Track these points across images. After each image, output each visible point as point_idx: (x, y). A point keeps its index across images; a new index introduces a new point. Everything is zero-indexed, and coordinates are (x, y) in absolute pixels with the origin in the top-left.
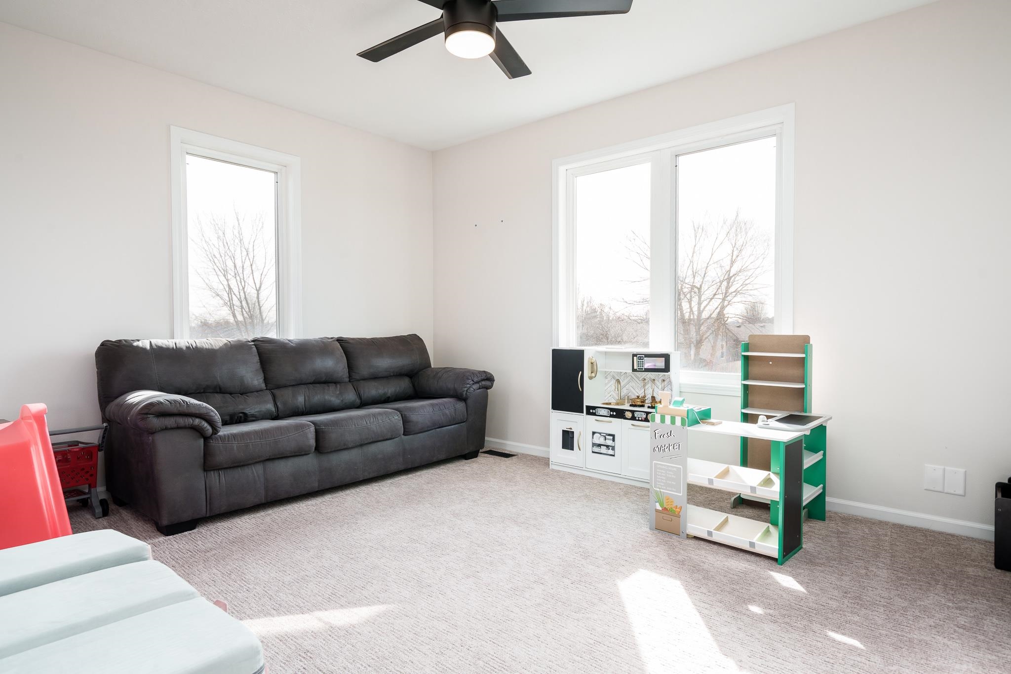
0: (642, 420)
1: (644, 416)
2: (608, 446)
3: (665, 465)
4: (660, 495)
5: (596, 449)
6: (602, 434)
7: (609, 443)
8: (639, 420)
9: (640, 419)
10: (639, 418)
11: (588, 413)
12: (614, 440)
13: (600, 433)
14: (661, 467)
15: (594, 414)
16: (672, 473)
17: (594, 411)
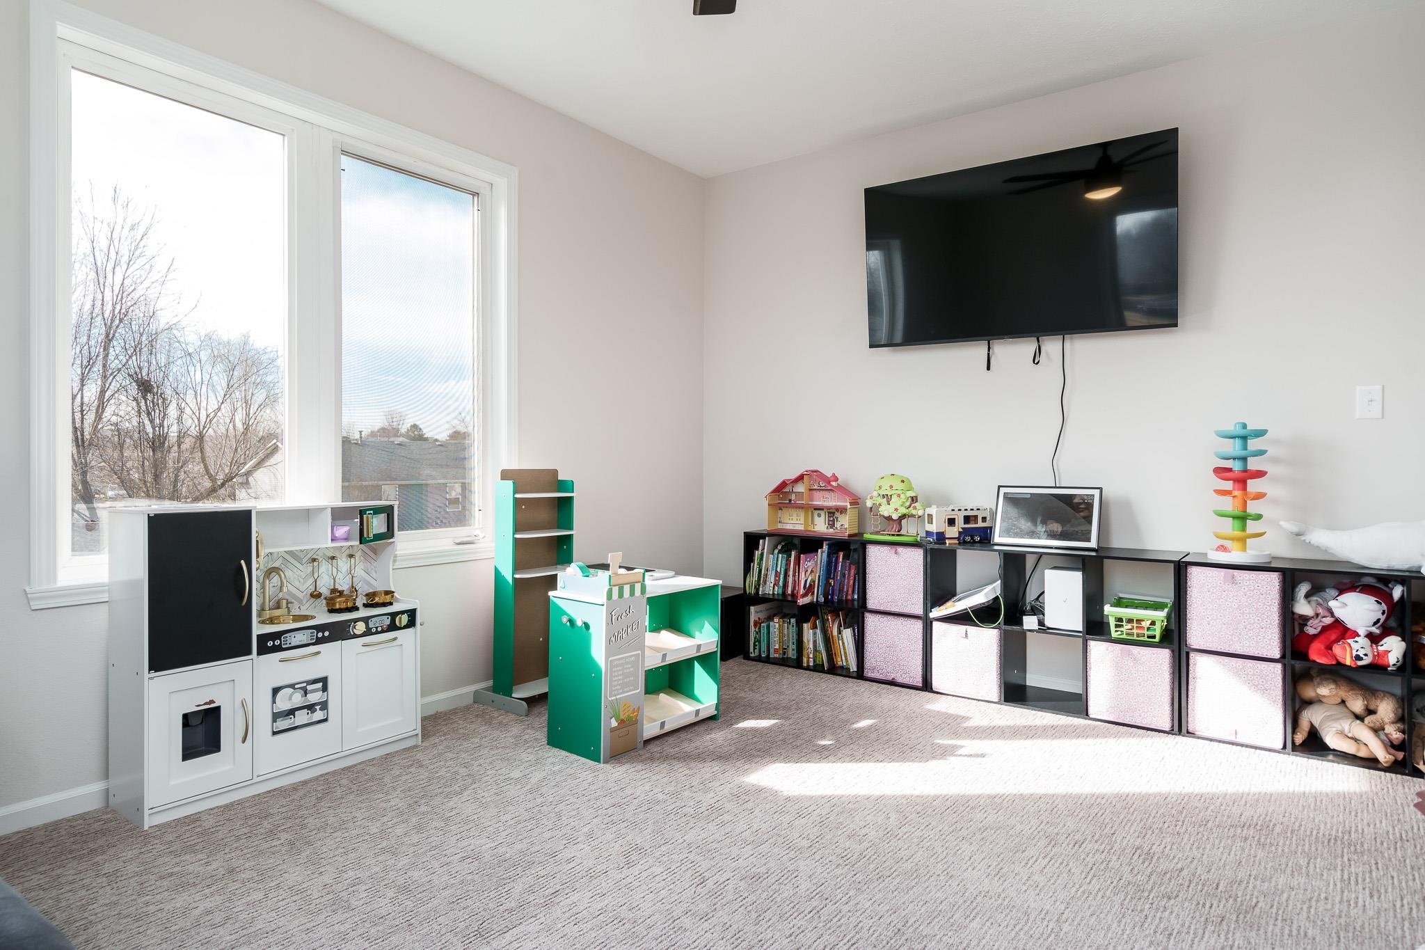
0: (383, 631)
1: (387, 621)
2: (311, 708)
3: (622, 658)
4: (616, 705)
5: (283, 724)
6: (296, 686)
7: (314, 698)
8: (377, 633)
9: (379, 629)
10: (377, 628)
11: (263, 650)
12: (325, 689)
13: (292, 686)
14: (618, 662)
15: (278, 649)
16: (630, 666)
17: (277, 642)
